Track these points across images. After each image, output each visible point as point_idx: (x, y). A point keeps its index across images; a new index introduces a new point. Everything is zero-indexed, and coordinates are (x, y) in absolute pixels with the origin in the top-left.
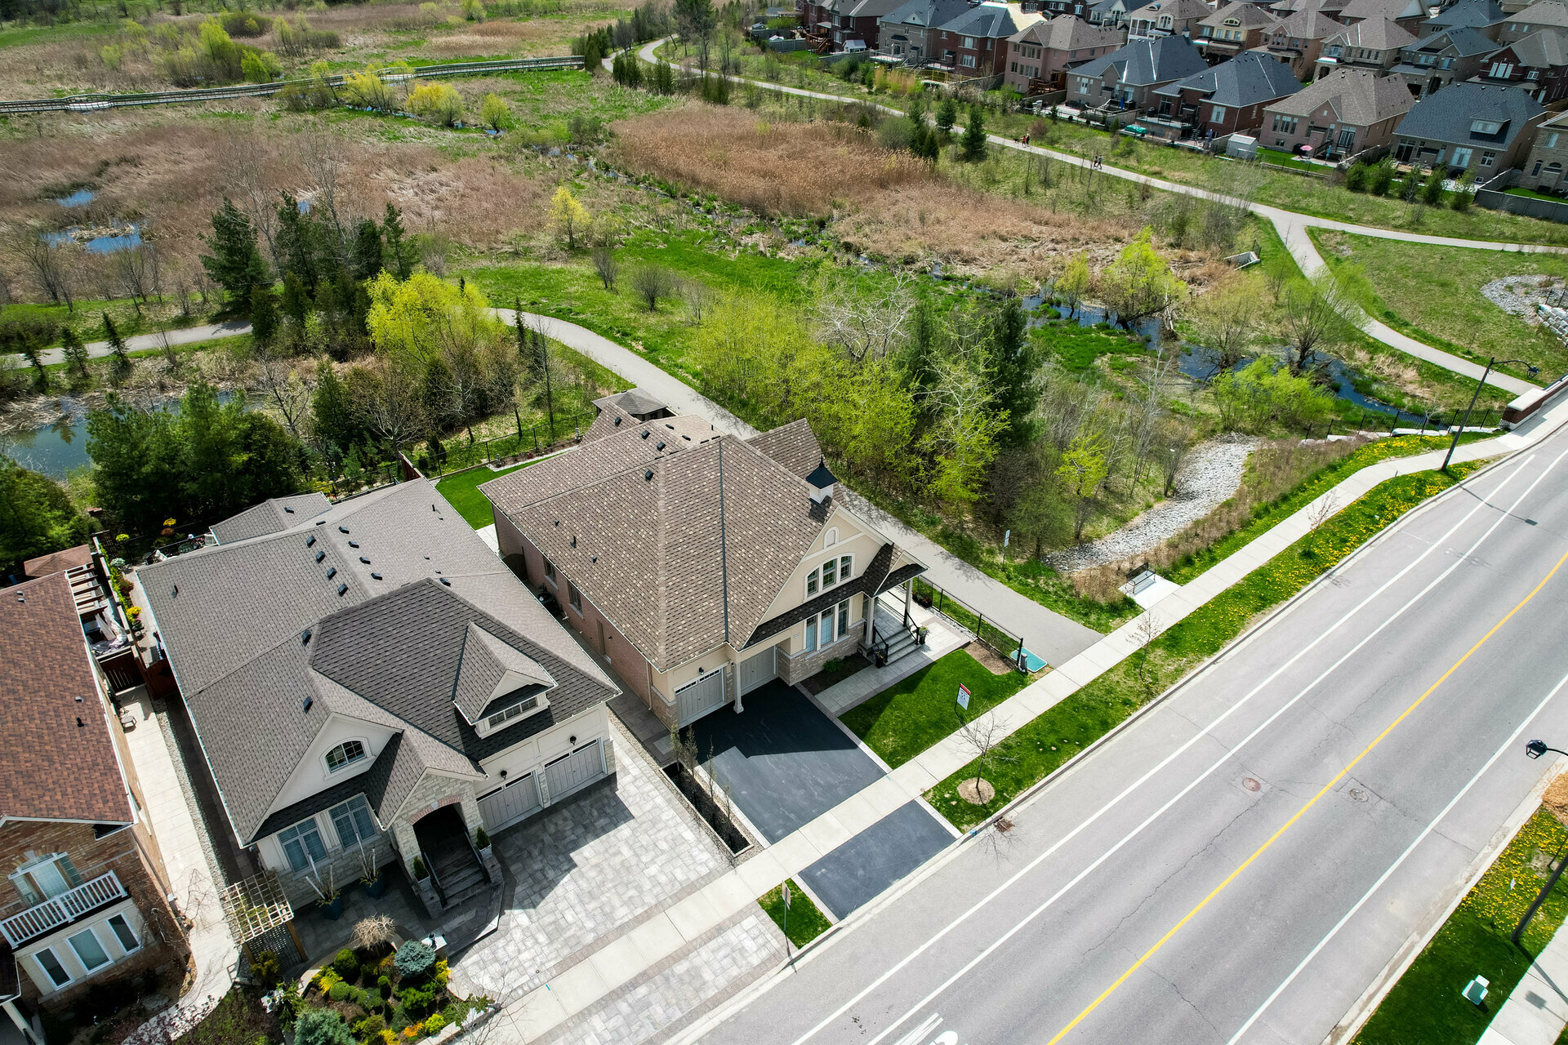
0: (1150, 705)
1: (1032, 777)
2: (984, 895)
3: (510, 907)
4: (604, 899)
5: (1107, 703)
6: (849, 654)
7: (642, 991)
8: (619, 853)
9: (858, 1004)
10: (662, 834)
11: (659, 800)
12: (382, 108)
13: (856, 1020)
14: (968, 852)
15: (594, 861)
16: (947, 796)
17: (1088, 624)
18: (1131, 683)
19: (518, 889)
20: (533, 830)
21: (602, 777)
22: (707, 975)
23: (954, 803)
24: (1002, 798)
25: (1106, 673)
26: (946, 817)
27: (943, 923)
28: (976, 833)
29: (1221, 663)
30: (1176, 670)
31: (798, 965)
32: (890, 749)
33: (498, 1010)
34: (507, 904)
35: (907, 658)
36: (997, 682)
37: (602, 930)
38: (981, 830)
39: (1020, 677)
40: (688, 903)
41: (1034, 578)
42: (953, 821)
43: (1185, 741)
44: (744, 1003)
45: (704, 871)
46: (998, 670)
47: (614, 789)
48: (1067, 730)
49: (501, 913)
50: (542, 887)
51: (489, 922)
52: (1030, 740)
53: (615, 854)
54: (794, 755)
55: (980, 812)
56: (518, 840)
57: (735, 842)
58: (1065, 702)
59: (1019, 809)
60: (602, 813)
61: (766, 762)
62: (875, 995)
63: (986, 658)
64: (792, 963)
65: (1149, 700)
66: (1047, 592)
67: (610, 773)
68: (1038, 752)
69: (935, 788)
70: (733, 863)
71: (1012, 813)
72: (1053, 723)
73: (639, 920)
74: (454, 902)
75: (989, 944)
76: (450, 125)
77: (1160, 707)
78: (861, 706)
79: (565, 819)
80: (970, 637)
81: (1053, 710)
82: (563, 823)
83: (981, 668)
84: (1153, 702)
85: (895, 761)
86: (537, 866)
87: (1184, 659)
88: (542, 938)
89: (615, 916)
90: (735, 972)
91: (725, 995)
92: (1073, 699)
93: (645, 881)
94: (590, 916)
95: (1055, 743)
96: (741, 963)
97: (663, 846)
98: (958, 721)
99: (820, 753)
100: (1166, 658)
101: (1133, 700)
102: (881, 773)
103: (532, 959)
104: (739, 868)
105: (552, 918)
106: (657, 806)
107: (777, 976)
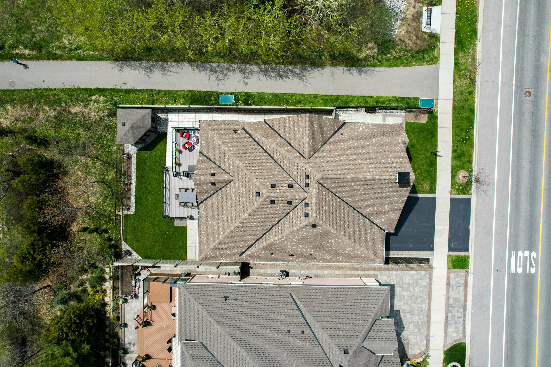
0: (477, 86)
2: (492, 209)
3: (401, 334)
5: (465, 100)
7: (450, 315)
8: (404, 296)
9: (494, 267)
11: (394, 273)
13: (498, 271)
14: (478, 199)
15: (402, 304)
16: (457, 187)
18: (465, 82)
22: (458, 296)
23: (461, 188)
24: (470, 171)
25: (454, 85)
26: (463, 194)
27: (491, 227)
28: (474, 191)
30: (472, 59)
31: (472, 272)
32: (428, 188)
36: (428, 125)
38: (474, 188)
39: (433, 116)
40: (434, 287)
41: (388, 53)
42: (466, 194)
43: (497, 93)
44: (471, 292)
45: (427, 276)
46: (423, 119)
48: (464, 125)
52: (459, 141)
54: (408, 220)
55: (469, 183)
62: (496, 261)
63: (416, 117)
64: (470, 273)
65: (475, 84)
68: (465, 144)
69: (452, 188)
70: (431, 268)
72: (458, 126)
73: (430, 303)
75: (507, 221)
77: (479, 84)
80: (403, 113)
81: (453, 120)
83: (419, 125)
85: (433, 190)
87: (471, 50)
88: (416, 330)
89: (424, 308)
90: (462, 288)
91: (466, 295)
92: (454, 108)
93: (419, 294)
94: (419, 315)
95: (466, 134)
96: (461, 285)
97: (411, 282)
98: (434, 156)
99: (413, 211)
100: (465, 56)
101: (471, 89)
102: (434, 199)
103: (421, 336)
104: (434, 266)
105: (412, 325)
106: (396, 275)
107: (470, 279)
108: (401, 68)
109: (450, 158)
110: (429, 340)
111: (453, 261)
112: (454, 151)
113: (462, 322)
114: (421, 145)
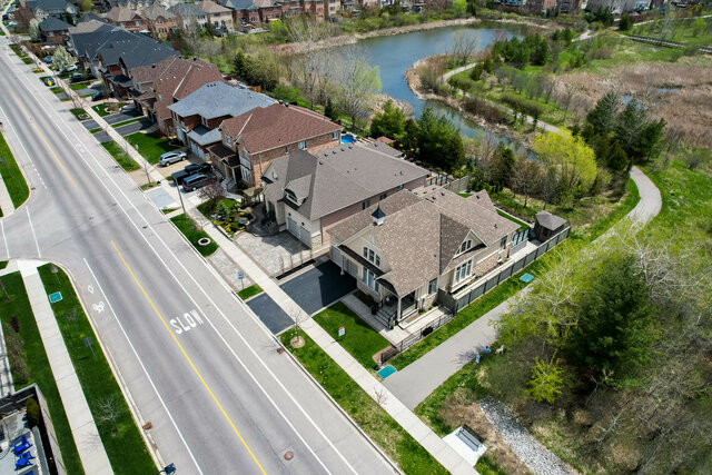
0: (354, 422)
1: (305, 362)
3: (262, 238)
4: (263, 253)
5: (354, 401)
7: (231, 264)
8: (279, 254)
9: (214, 306)
13: (208, 305)
14: (269, 338)
15: (277, 250)
16: (296, 333)
17: (422, 406)
19: (269, 238)
20: (290, 237)
23: (292, 334)
24: (293, 350)
26: (286, 332)
28: (277, 341)
30: (384, 443)
31: (231, 293)
32: (323, 316)
33: (231, 240)
34: (263, 236)
35: (379, 323)
36: (367, 355)
37: (252, 254)
38: (279, 343)
39: (372, 366)
40: (258, 269)
41: (466, 386)
42: (283, 334)
44: (222, 283)
45: (270, 272)
46: (377, 356)
47: (304, 250)
48: (333, 380)
50: (270, 242)
51: (258, 234)
52: (327, 364)
55: (287, 343)
56: (286, 235)
57: (279, 278)
58: (354, 382)
59: (288, 356)
60: (295, 249)
61: (316, 283)
62: (215, 310)
63: (384, 354)
65: (358, 422)
66: (452, 390)
67: (311, 248)
68: (319, 366)
70: (271, 277)
71: (286, 354)
72: (339, 374)
73: (254, 260)
77: (352, 427)
78: (347, 307)
79: (293, 242)
80: (400, 348)
81: (348, 376)
83: (377, 351)
84: (356, 424)
85: (316, 317)
86: (276, 240)
87: (395, 450)
88: (252, 244)
89: (256, 256)
91: (226, 280)
92: (357, 386)
93: (268, 260)
94: (257, 252)
95: (325, 374)
99: (320, 296)
100: (395, 440)
102: (309, 313)
103: (245, 244)
104: (270, 279)
105: (258, 245)
106: (297, 259)
107: (229, 289)
108: (441, 383)
109: (323, 347)
110: (237, 245)
111: (256, 290)
112: (324, 354)
113: (217, 265)
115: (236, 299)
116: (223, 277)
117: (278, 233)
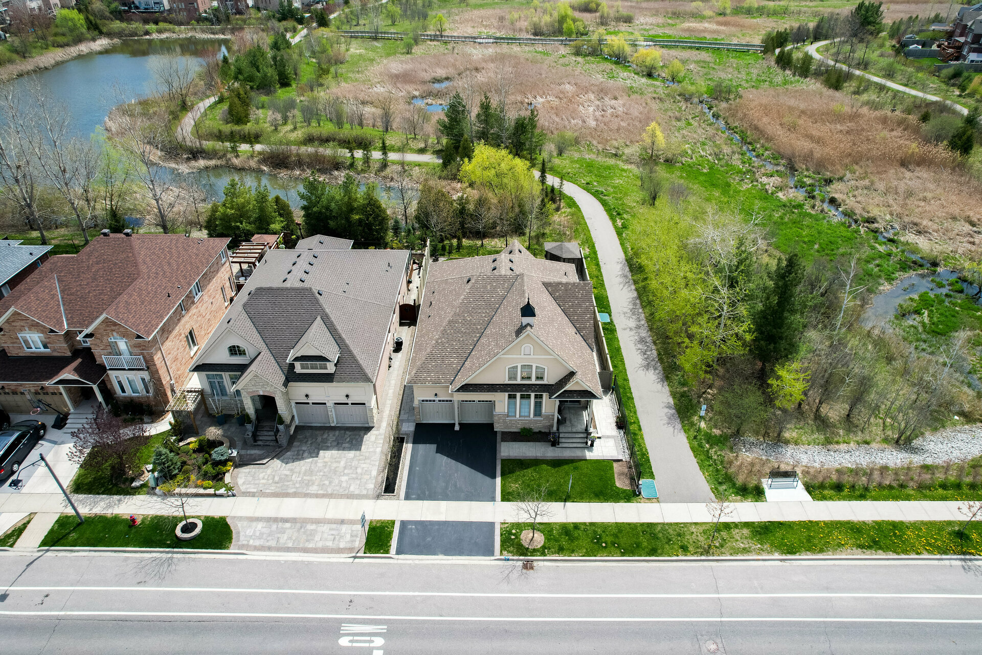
0: (699, 558)
1: (573, 551)
2: (475, 591)
3: (278, 459)
4: (314, 478)
5: (670, 540)
6: (543, 430)
7: (288, 525)
8: (339, 462)
9: (360, 595)
10: (364, 465)
11: (379, 450)
12: (619, 59)
13: (351, 601)
14: (493, 566)
15: (326, 460)
16: (514, 531)
17: (715, 491)
18: (701, 538)
19: (289, 453)
20: (318, 432)
21: (367, 425)
22: (317, 538)
23: (513, 537)
24: (542, 551)
25: (691, 524)
26: (501, 541)
27: (439, 590)
28: (508, 560)
29: (787, 563)
30: (744, 549)
31: (357, 560)
32: (511, 490)
33: (234, 496)
34: (277, 456)
35: (574, 449)
36: (612, 490)
37: (300, 490)
38: (513, 560)
39: (633, 495)
40: (342, 502)
41: (711, 445)
42: (502, 546)
43: (698, 593)
44: (318, 560)
45: (365, 492)
46: (621, 483)
47: (366, 434)
48: (623, 541)
49: (272, 459)
50: (299, 457)
51: (264, 459)
52: (595, 532)
53: (337, 462)
54: (459, 465)
55: (522, 551)
56: (308, 433)
57: (390, 487)
58: (642, 524)
59: (546, 563)
60: (351, 442)
61: (444, 461)
62: (372, 598)
63: (622, 474)
64: (355, 557)
65: (702, 554)
66: (710, 458)
67: (371, 425)
68: (592, 541)
69: (512, 524)
70: (378, 497)
71: (541, 563)
72: (620, 531)
73: (317, 496)
74: (259, 443)
75: (449, 615)
76: (650, 75)
77: (706, 564)
78: (520, 460)
79: (334, 435)
80: (625, 456)
81: (629, 524)
82: (331, 436)
83: (612, 478)
84: (703, 558)
85: (506, 497)
86: (304, 448)
87: (759, 546)
88: (277, 479)
89: (310, 488)
90: (330, 544)
91: (315, 551)
92: (651, 525)
93: (337, 481)
94: (302, 482)
95: (609, 542)
96: (336, 542)
97: (359, 471)
98: (564, 497)
99: (473, 471)
100: (746, 538)
101: (691, 549)
102: (493, 499)
103: (264, 484)
104: (379, 501)
105: (288, 473)
106: (375, 452)
107: (343, 559)
108: (695, 460)
109: (564, 520)
110: (254, 496)
111: (384, 527)
112: (576, 526)
113: (268, 544)
114: (580, 478)
115: (376, 561)
116: (306, 550)
117: (292, 439)
